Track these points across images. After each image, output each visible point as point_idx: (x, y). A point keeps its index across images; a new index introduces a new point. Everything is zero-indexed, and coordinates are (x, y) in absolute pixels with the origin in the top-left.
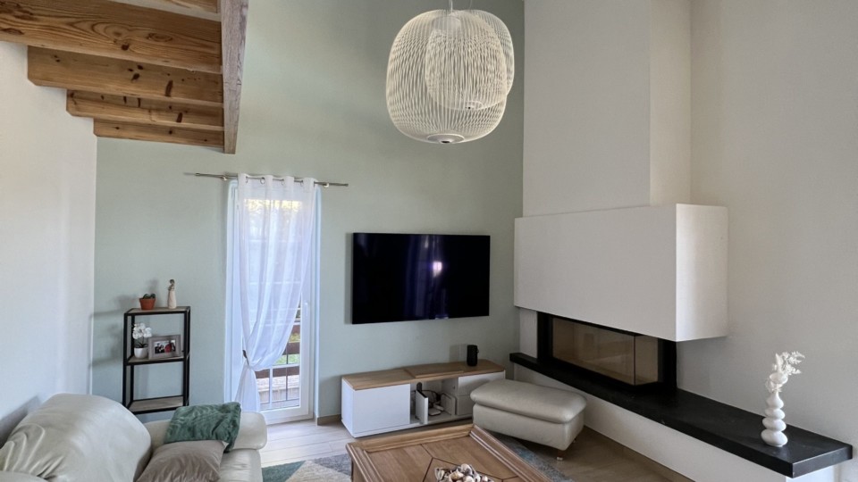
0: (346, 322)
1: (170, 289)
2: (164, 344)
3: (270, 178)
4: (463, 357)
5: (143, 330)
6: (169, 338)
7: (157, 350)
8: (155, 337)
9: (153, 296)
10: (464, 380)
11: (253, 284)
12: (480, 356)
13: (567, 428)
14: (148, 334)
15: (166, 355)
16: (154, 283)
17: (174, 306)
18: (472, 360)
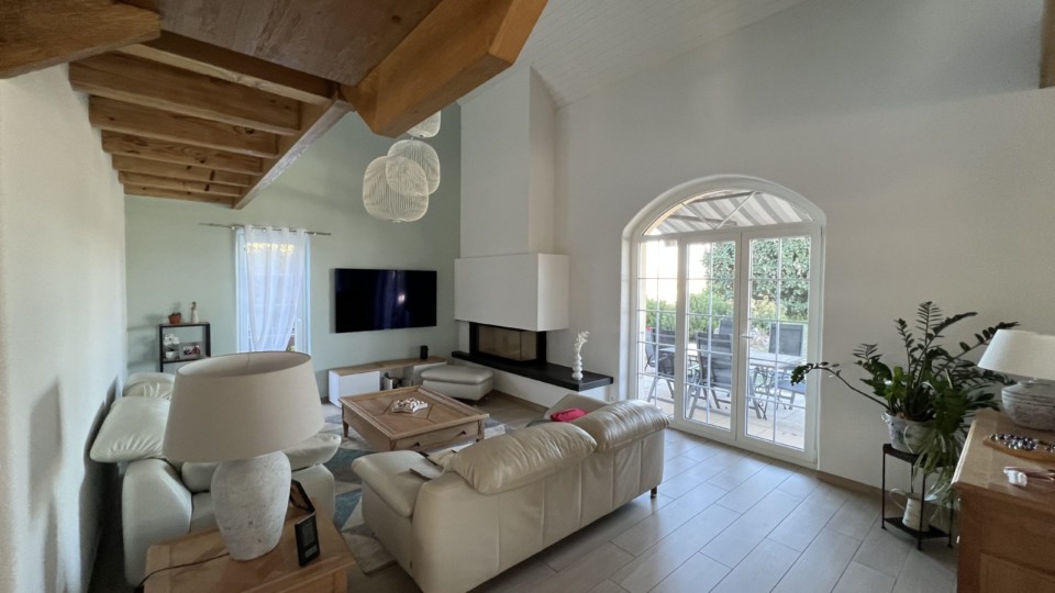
0: (331, 332)
1: (193, 309)
2: (191, 348)
3: (270, 228)
4: (418, 355)
5: (172, 338)
6: (194, 344)
7: (186, 353)
8: (183, 345)
9: (179, 314)
10: (417, 368)
11: (259, 305)
12: (430, 354)
13: (479, 387)
14: (176, 341)
15: (193, 356)
16: (178, 305)
17: (197, 321)
18: (424, 355)
